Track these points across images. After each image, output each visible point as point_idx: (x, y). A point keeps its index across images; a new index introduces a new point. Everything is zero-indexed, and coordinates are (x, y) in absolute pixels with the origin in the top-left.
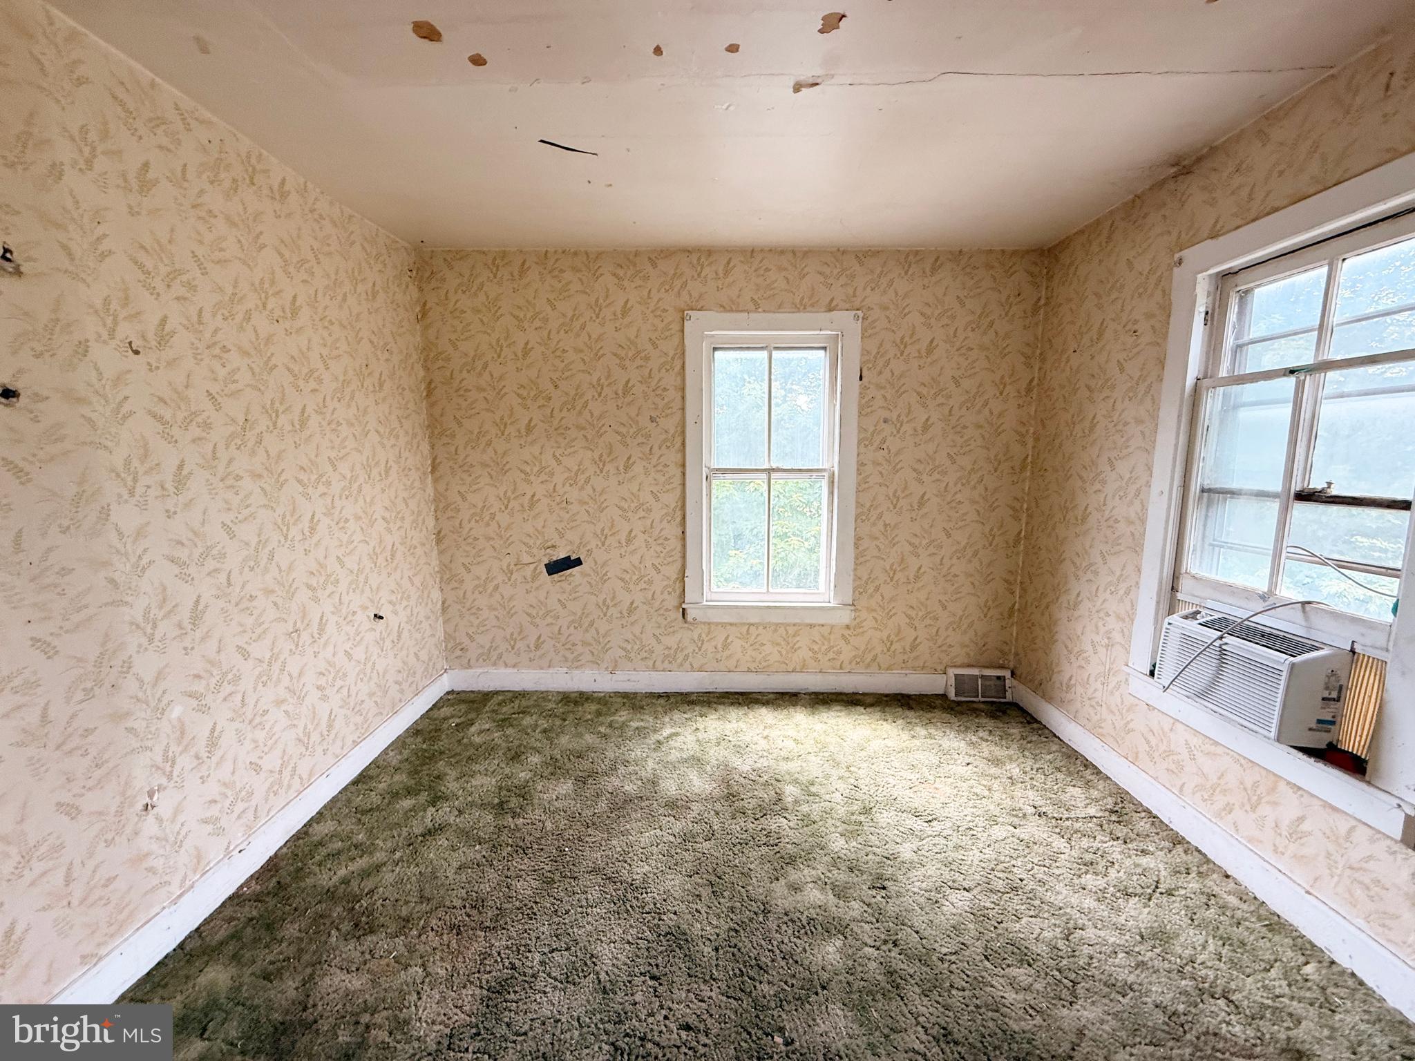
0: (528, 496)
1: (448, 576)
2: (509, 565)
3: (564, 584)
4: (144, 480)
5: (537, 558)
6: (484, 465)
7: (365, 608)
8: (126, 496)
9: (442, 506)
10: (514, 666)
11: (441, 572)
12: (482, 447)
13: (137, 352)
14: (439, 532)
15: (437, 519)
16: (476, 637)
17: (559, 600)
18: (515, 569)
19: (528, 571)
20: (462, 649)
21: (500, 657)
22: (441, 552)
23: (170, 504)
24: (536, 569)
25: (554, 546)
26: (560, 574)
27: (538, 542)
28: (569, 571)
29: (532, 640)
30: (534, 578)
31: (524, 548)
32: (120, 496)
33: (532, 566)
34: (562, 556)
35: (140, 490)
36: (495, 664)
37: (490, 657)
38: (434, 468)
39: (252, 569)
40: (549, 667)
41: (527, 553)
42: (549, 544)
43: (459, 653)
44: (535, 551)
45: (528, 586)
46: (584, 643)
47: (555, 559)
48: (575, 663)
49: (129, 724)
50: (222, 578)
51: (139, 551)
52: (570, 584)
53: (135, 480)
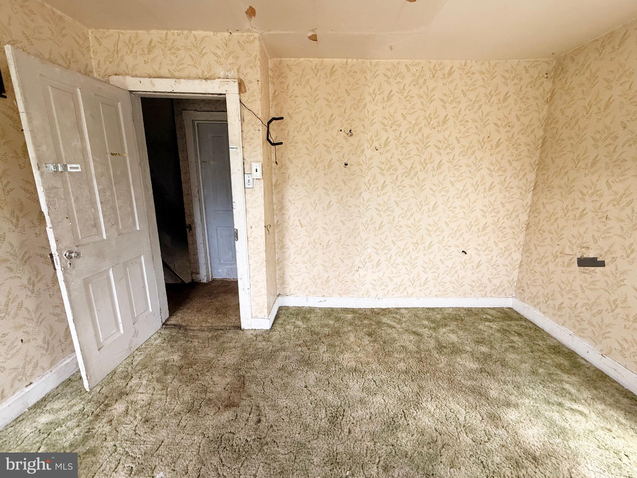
0: (580, 210)
1: (526, 249)
2: (557, 252)
3: (588, 276)
4: (372, 186)
5: (574, 253)
6: (560, 187)
7: (457, 246)
8: (367, 190)
9: (533, 209)
10: (544, 313)
11: (524, 245)
12: (562, 175)
13: (377, 150)
14: (529, 224)
15: (529, 217)
16: (531, 287)
17: (581, 286)
18: (560, 255)
19: (567, 259)
20: (523, 290)
21: (538, 304)
22: (527, 235)
23: (379, 193)
24: (571, 259)
25: (588, 248)
26: (585, 267)
27: (578, 242)
28: (593, 268)
29: (558, 303)
30: (569, 265)
31: (569, 244)
32: (365, 190)
33: (571, 257)
34: (591, 256)
35: (371, 188)
36: (535, 306)
37: (534, 301)
38: (535, 188)
39: (403, 217)
40: (563, 325)
41: (570, 247)
42: (585, 245)
43: (520, 291)
44: (575, 247)
45: (564, 269)
46: (590, 323)
47: (585, 256)
48: (581, 333)
49: (357, 248)
50: (392, 218)
51: (368, 205)
52: (592, 278)
53: (370, 186)
